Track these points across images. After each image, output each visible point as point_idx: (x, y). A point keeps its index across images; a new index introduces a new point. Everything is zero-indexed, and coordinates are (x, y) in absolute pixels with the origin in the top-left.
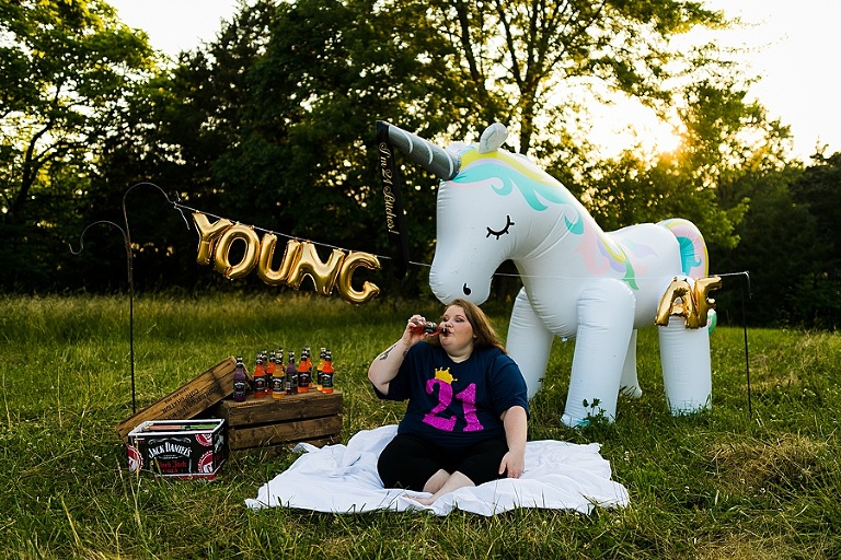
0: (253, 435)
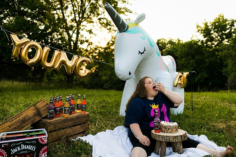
0: (57, 135)
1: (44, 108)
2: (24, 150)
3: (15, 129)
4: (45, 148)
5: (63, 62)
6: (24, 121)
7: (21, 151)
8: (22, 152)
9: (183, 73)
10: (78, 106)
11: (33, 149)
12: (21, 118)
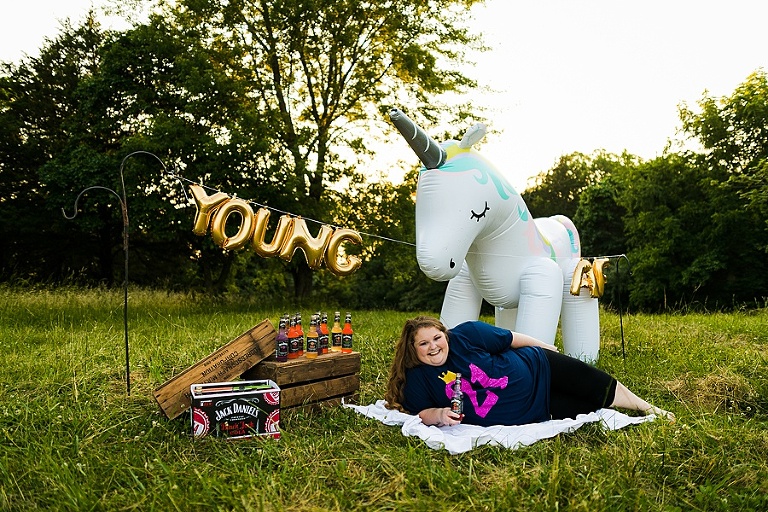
0: (295, 394)
1: (267, 340)
2: (239, 414)
3: (214, 379)
4: (276, 412)
5: (300, 242)
6: (230, 364)
7: (234, 415)
8: (234, 419)
9: (591, 261)
11: (255, 413)
12: (223, 358)
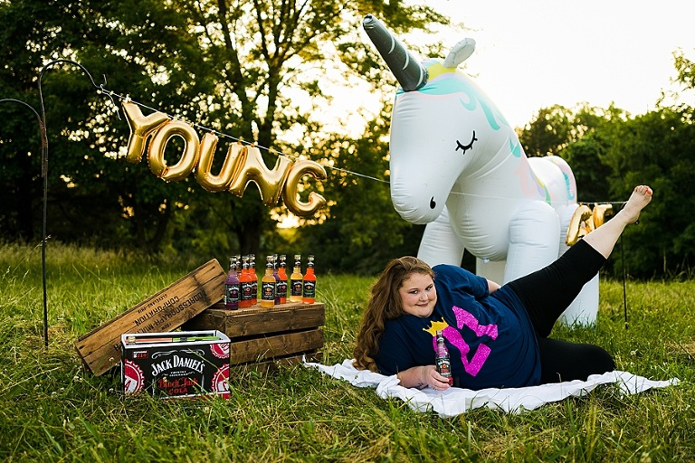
1: (214, 283)
2: (180, 369)
3: (150, 328)
4: (225, 367)
5: (253, 174)
6: (169, 312)
8: (174, 374)
10: (293, 286)
11: (199, 368)
12: (161, 304)
